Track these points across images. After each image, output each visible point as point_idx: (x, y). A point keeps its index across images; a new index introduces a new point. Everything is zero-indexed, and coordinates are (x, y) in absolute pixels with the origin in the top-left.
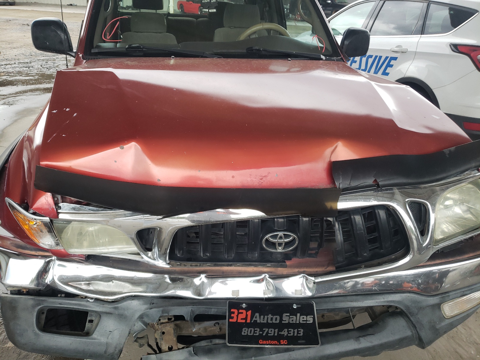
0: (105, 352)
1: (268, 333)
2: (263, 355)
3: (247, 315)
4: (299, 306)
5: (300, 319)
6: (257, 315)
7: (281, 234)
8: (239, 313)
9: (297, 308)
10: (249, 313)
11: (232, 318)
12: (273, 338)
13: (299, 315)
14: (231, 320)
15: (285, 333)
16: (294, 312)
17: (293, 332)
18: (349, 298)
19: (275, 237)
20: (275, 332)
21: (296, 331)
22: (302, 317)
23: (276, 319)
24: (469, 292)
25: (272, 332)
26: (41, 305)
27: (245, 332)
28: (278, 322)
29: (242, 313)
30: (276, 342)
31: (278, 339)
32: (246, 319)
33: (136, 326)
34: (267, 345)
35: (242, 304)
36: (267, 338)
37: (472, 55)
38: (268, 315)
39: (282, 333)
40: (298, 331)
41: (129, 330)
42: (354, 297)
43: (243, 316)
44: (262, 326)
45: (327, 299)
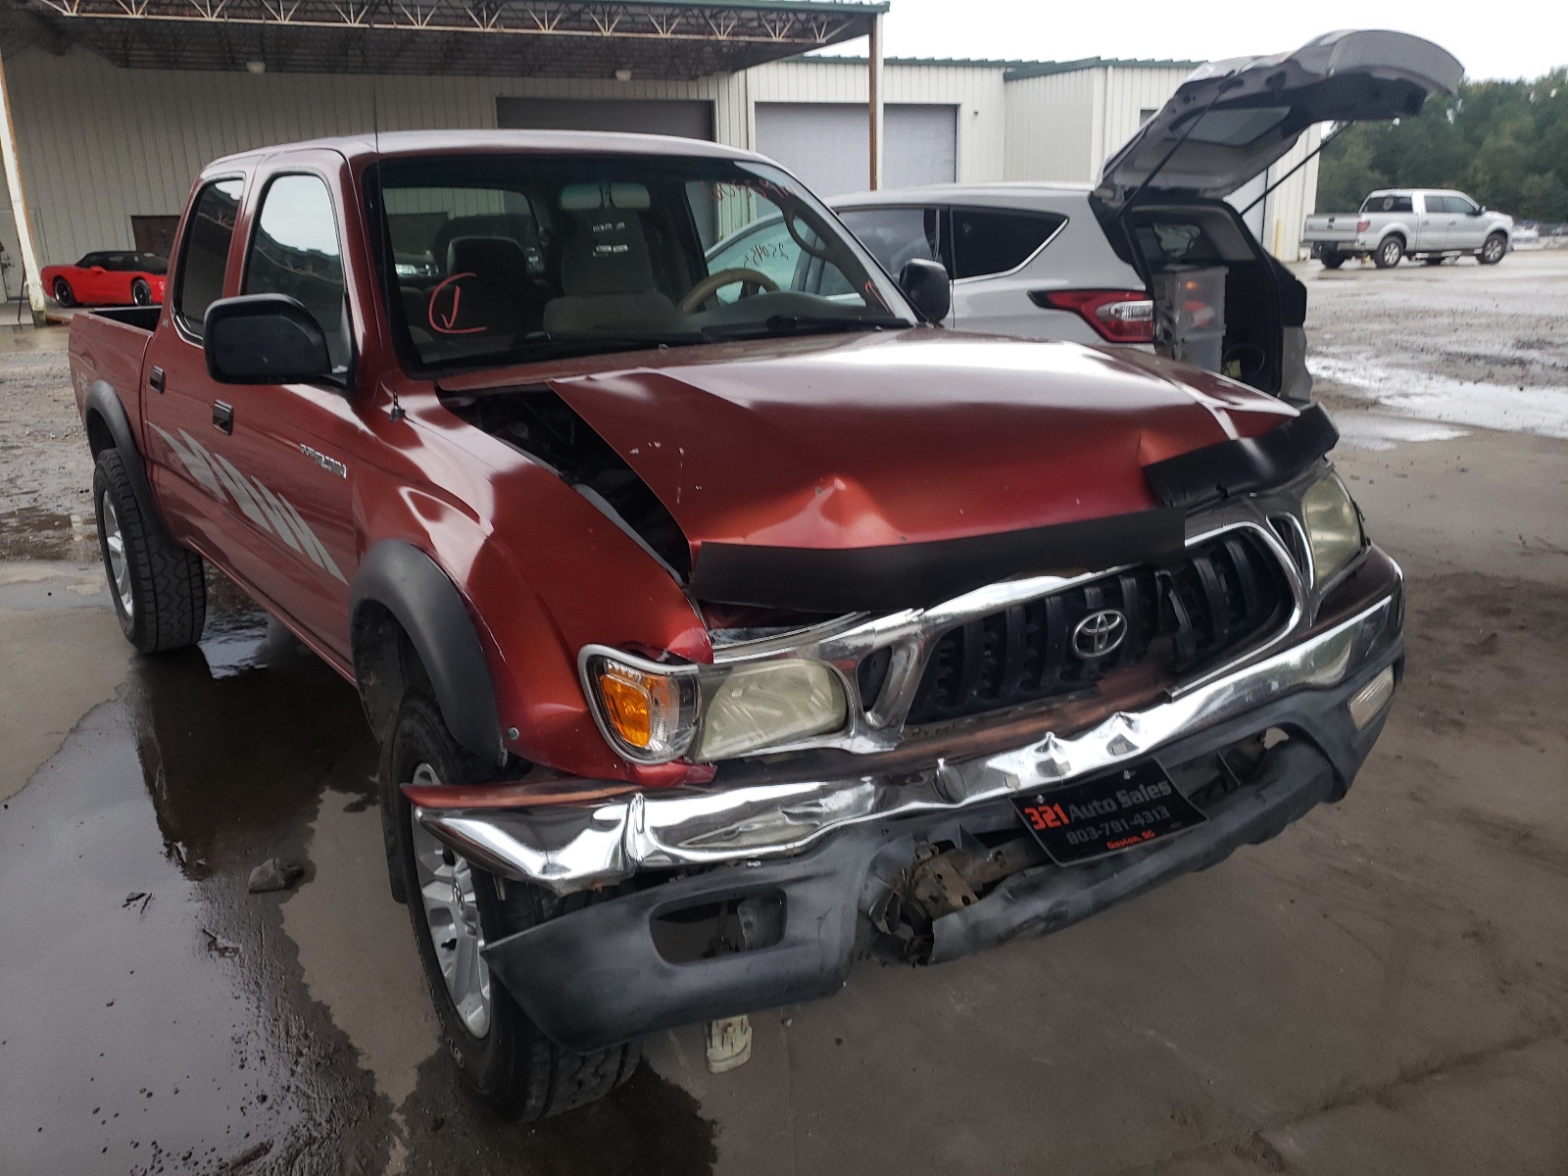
0: (822, 969)
1: (1111, 830)
2: (1127, 865)
3: (1056, 813)
4: (1134, 773)
5: (1150, 792)
6: (1072, 807)
7: (1100, 617)
8: (1041, 814)
9: (1132, 777)
10: (1057, 808)
11: (1036, 823)
12: (1125, 835)
13: (1141, 787)
14: (1036, 827)
15: (1138, 820)
16: (1131, 785)
17: (1150, 817)
18: (1211, 732)
19: (1091, 624)
20: (1122, 826)
21: (1154, 812)
22: (1149, 789)
23: (1108, 806)
24: (1378, 669)
25: (1117, 826)
26: (652, 905)
27: (1073, 838)
28: (1115, 807)
29: (1046, 812)
30: (1135, 839)
31: (1136, 832)
32: (1058, 818)
33: (870, 889)
34: (1126, 846)
35: (1036, 797)
36: (1116, 837)
37: (1083, 309)
38: (1091, 803)
39: (1136, 822)
40: (1159, 813)
41: (856, 903)
42: (1219, 728)
43: (1049, 816)
44: (1096, 822)
45: (1176, 746)
